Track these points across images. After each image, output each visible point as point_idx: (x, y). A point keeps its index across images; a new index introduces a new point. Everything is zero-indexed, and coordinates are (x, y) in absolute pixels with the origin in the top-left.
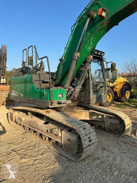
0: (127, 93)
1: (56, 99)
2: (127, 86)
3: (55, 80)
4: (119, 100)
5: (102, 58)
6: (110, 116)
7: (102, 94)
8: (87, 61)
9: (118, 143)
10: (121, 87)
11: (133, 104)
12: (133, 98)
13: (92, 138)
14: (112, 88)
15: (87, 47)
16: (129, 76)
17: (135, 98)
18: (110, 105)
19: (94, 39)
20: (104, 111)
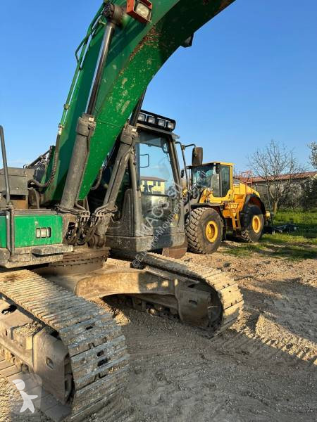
0: (256, 220)
1: (26, 244)
2: (255, 205)
3: (42, 191)
4: (238, 236)
5: (170, 136)
6: (190, 282)
7: (172, 224)
8: (122, 140)
9: (203, 357)
10: (241, 206)
11: (268, 247)
12: (270, 232)
13: (109, 353)
14: (220, 209)
15: (115, 102)
16: (265, 182)
17: (277, 231)
18: (214, 250)
19: (130, 81)
20: (174, 270)
